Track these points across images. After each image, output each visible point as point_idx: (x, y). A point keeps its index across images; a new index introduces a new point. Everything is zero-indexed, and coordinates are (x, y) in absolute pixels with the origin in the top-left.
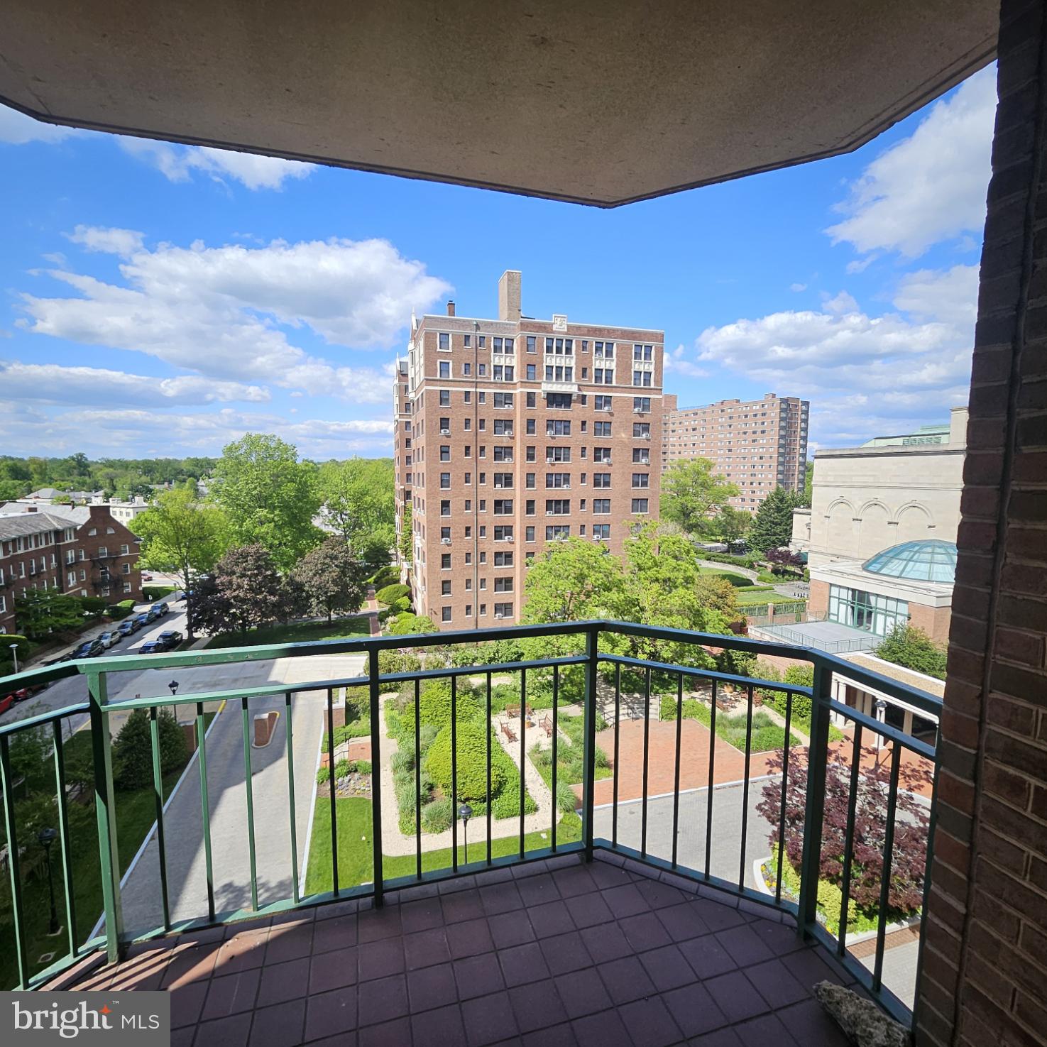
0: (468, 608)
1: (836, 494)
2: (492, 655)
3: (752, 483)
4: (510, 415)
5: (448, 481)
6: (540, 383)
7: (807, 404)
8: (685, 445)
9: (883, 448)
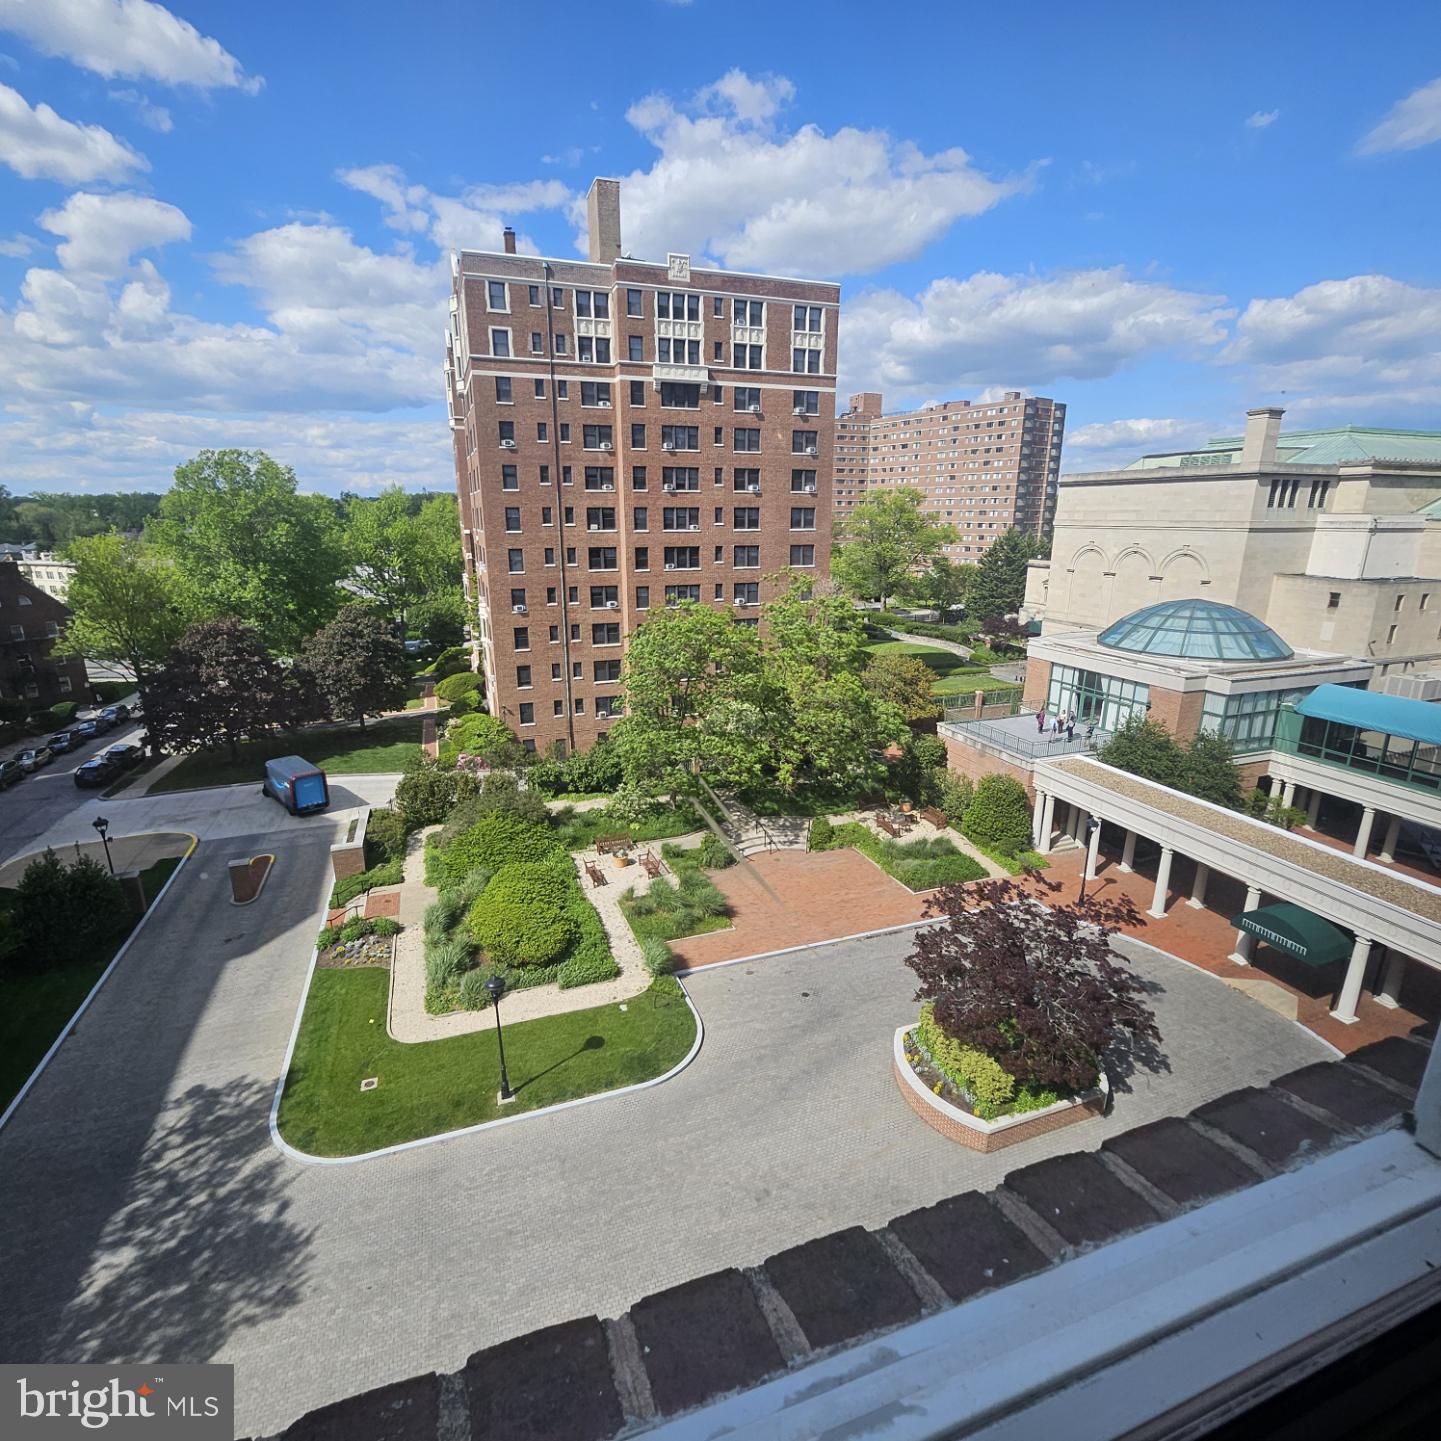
0: (558, 704)
1: (1086, 537)
2: (583, 770)
3: (980, 525)
4: (606, 418)
5: (518, 519)
6: (650, 367)
7: (1062, 407)
8: (891, 470)
9: (1152, 471)
